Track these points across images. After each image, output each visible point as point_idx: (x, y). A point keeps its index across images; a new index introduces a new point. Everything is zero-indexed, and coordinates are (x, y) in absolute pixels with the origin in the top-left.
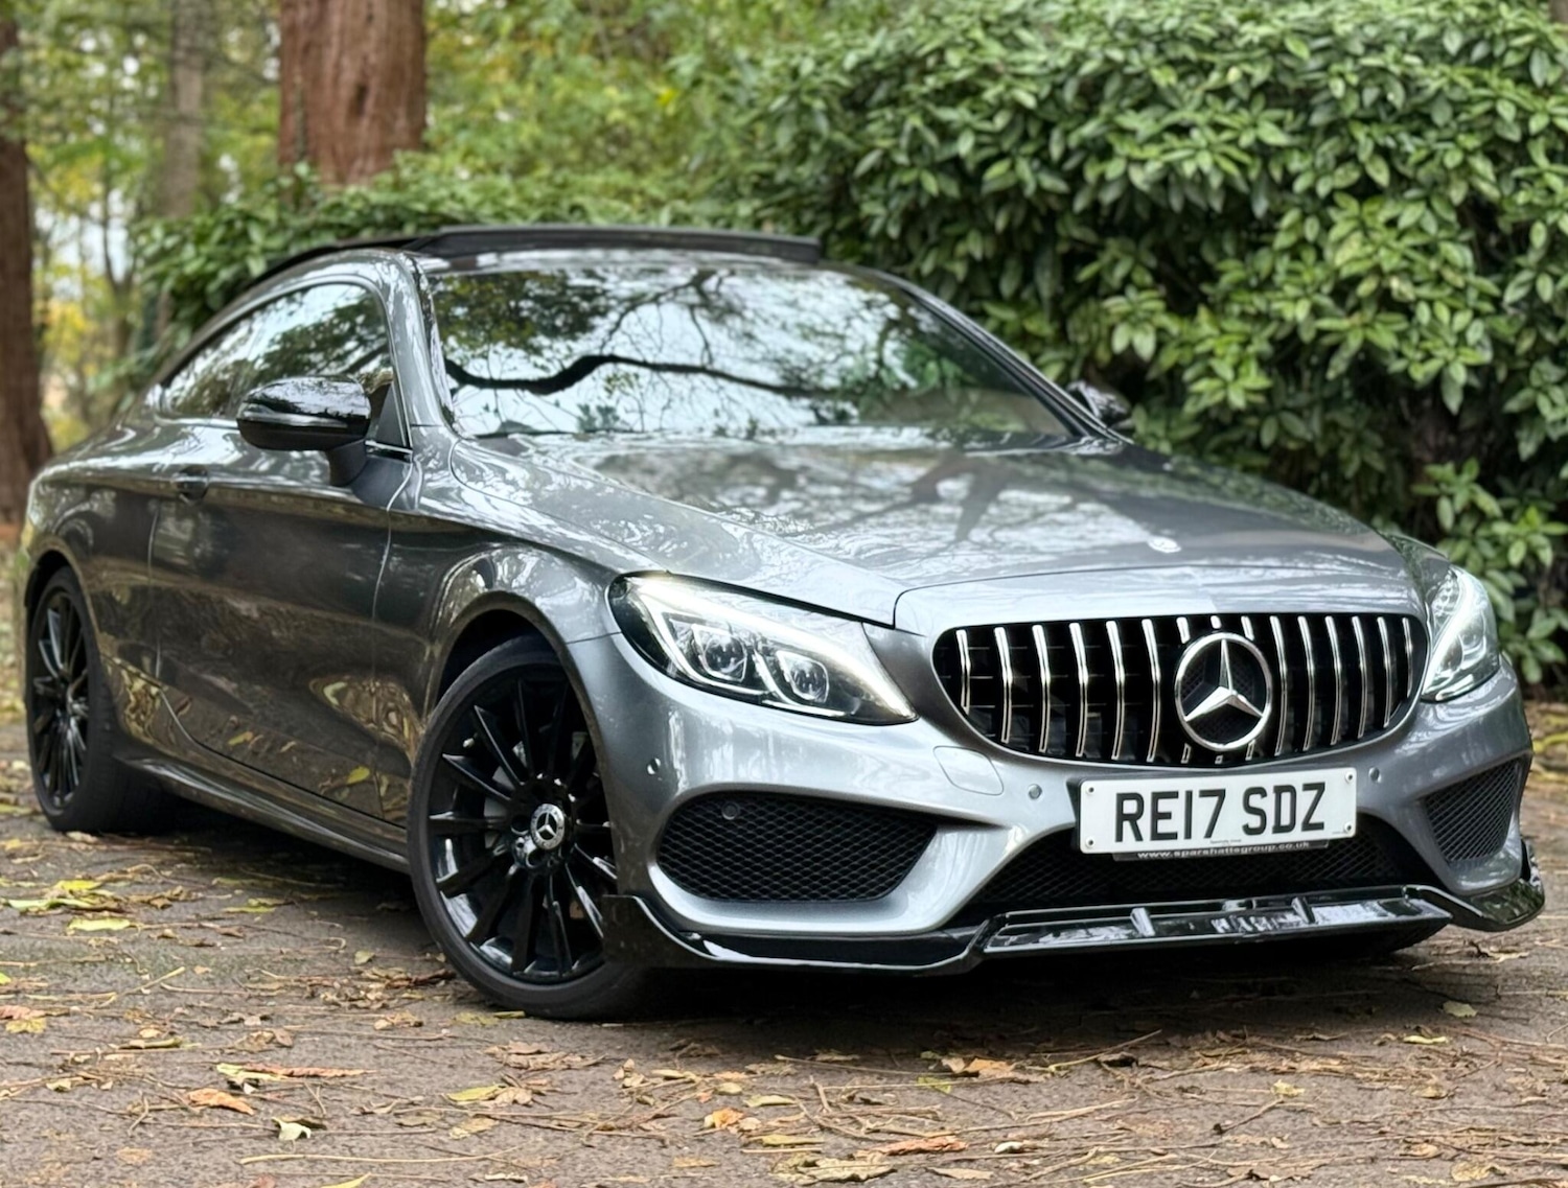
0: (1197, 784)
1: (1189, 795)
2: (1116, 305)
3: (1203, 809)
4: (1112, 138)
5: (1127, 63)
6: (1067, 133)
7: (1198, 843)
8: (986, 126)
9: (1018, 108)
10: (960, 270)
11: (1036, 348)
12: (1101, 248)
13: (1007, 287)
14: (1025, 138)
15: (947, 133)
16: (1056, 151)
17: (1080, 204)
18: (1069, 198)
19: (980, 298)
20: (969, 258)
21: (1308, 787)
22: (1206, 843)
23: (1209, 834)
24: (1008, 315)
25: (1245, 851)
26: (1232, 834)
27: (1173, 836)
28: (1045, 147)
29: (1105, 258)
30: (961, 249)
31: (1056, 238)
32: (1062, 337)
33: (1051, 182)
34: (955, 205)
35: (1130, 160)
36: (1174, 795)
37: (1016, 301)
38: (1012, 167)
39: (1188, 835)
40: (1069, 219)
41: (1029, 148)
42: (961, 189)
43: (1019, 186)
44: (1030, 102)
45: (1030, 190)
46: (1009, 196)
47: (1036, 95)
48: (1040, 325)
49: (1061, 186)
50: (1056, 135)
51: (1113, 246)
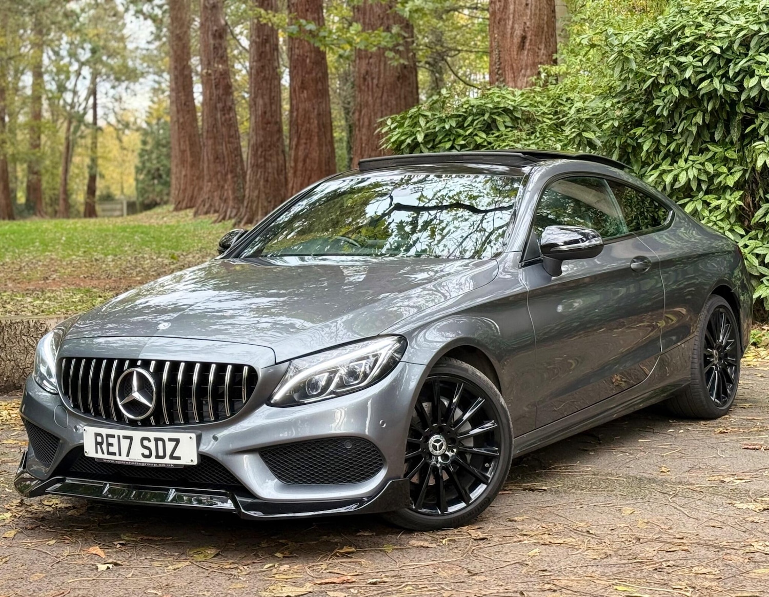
0: (123, 433)
1: (119, 437)
2: (759, 145)
3: (125, 443)
4: (754, 66)
5: (760, 30)
6: (736, 64)
7: (123, 458)
8: (699, 64)
9: (714, 54)
10: (694, 130)
11: (731, 165)
12: (757, 117)
13: (717, 137)
14: (719, 68)
15: (682, 67)
16: (731, 74)
17: (743, 97)
18: (739, 94)
19: (705, 142)
20: (697, 123)
21: (170, 440)
22: (127, 459)
23: (128, 455)
24: (719, 150)
25: (143, 465)
26: (136, 456)
27: (114, 454)
28: (727, 72)
29: (758, 122)
30: (694, 120)
31: (736, 114)
32: (742, 160)
33: (729, 88)
34: (690, 100)
35: (761, 77)
36: (113, 436)
37: (722, 143)
38: (712, 81)
39: (120, 455)
40: (741, 105)
41: (720, 73)
42: (690, 92)
43: (716, 90)
44: (718, 51)
45: (721, 92)
46: (712, 94)
47: (721, 48)
48: (732, 154)
49: (736, 90)
50: (732, 65)
51: (761, 116)
